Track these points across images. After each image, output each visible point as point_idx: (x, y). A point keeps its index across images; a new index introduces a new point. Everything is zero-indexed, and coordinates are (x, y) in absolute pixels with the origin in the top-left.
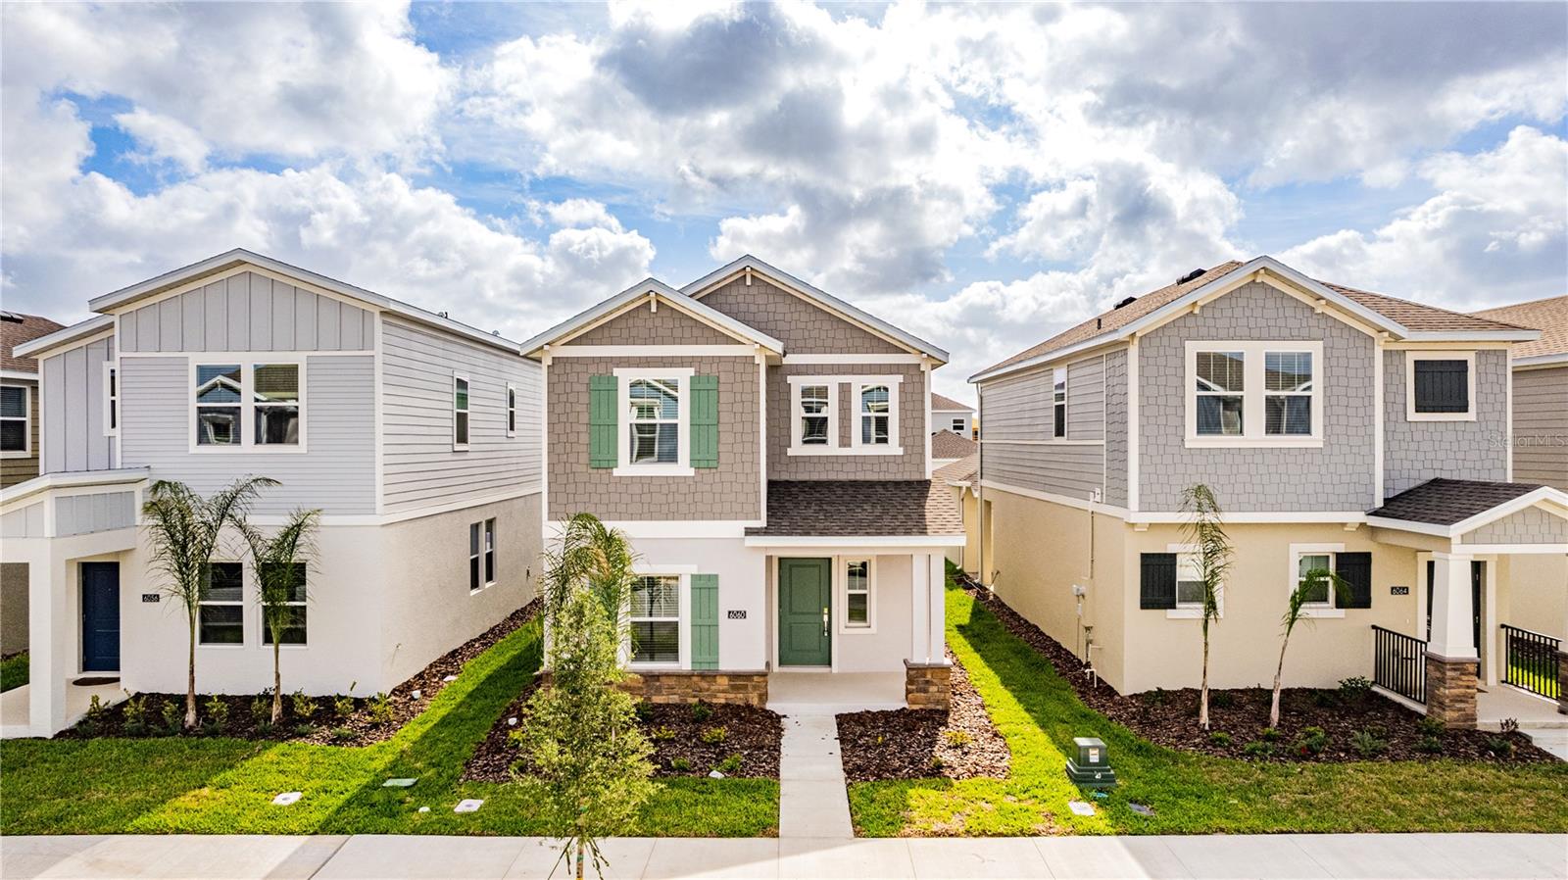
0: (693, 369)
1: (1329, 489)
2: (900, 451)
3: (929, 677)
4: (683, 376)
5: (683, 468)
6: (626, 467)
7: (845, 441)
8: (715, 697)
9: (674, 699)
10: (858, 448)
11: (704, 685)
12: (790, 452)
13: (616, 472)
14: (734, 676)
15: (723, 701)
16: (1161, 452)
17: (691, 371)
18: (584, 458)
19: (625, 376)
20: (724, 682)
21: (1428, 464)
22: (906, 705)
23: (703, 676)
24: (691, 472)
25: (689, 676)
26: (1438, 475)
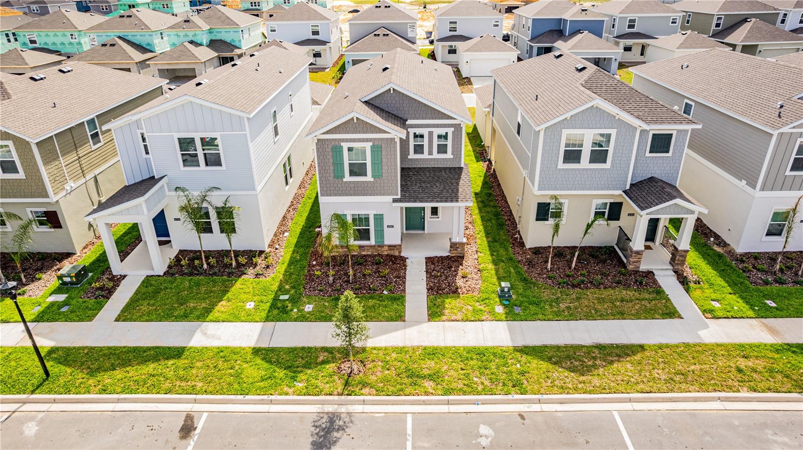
0: (371, 143)
1: (610, 183)
2: (452, 157)
3: (458, 246)
4: (368, 146)
5: (369, 178)
6: (348, 178)
7: (430, 153)
8: (383, 252)
9: (370, 253)
10: (435, 155)
11: (380, 249)
12: (409, 157)
13: (344, 180)
14: (389, 246)
15: (386, 254)
16: (548, 170)
17: (371, 144)
18: (332, 175)
19: (345, 146)
20: (386, 248)
21: (650, 172)
22: (450, 254)
23: (379, 246)
24: (372, 180)
25: (374, 246)
26: (653, 175)
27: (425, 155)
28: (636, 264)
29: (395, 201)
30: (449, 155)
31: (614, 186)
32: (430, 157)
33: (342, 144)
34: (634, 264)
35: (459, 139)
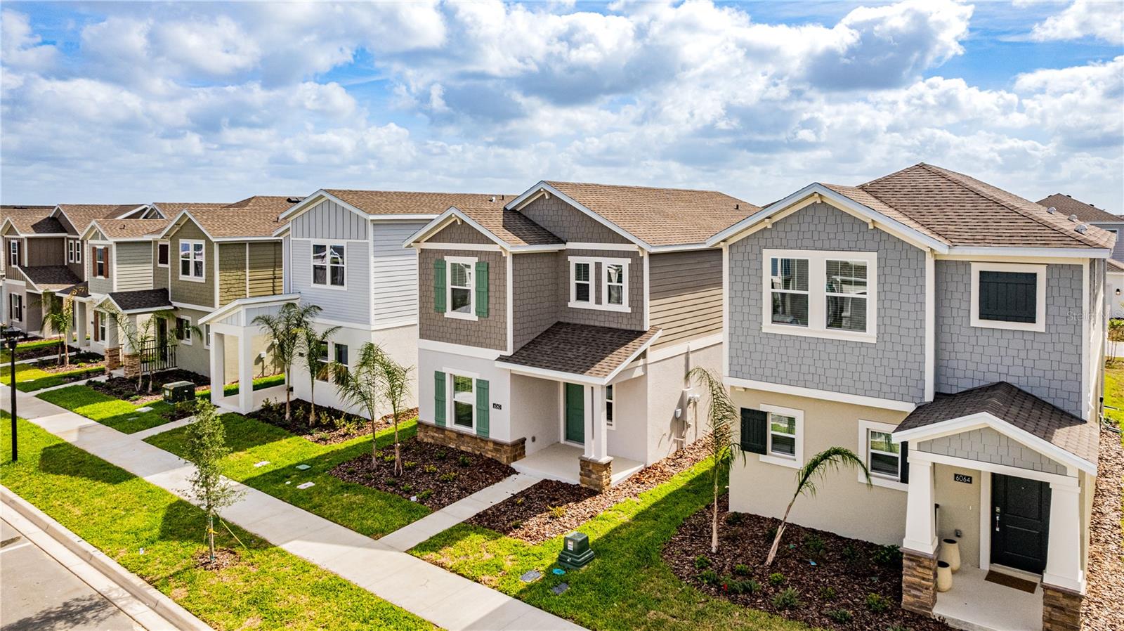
1: (882, 379)
2: (629, 310)
3: (591, 468)
4: (472, 261)
5: (472, 315)
6: (449, 313)
7: (599, 301)
8: (487, 453)
9: (470, 450)
10: (606, 306)
11: (482, 445)
12: (569, 304)
13: (446, 315)
14: (496, 443)
15: (490, 456)
16: (745, 333)
17: (476, 259)
18: (433, 305)
19: (449, 260)
20: (491, 446)
21: (993, 368)
22: (579, 483)
23: (482, 440)
24: (476, 319)
25: (476, 438)
26: (1003, 379)
27: (590, 305)
28: (918, 593)
29: (502, 359)
30: (625, 308)
31: (895, 389)
32: (598, 307)
33: (446, 258)
34: (913, 592)
35: (640, 279)
